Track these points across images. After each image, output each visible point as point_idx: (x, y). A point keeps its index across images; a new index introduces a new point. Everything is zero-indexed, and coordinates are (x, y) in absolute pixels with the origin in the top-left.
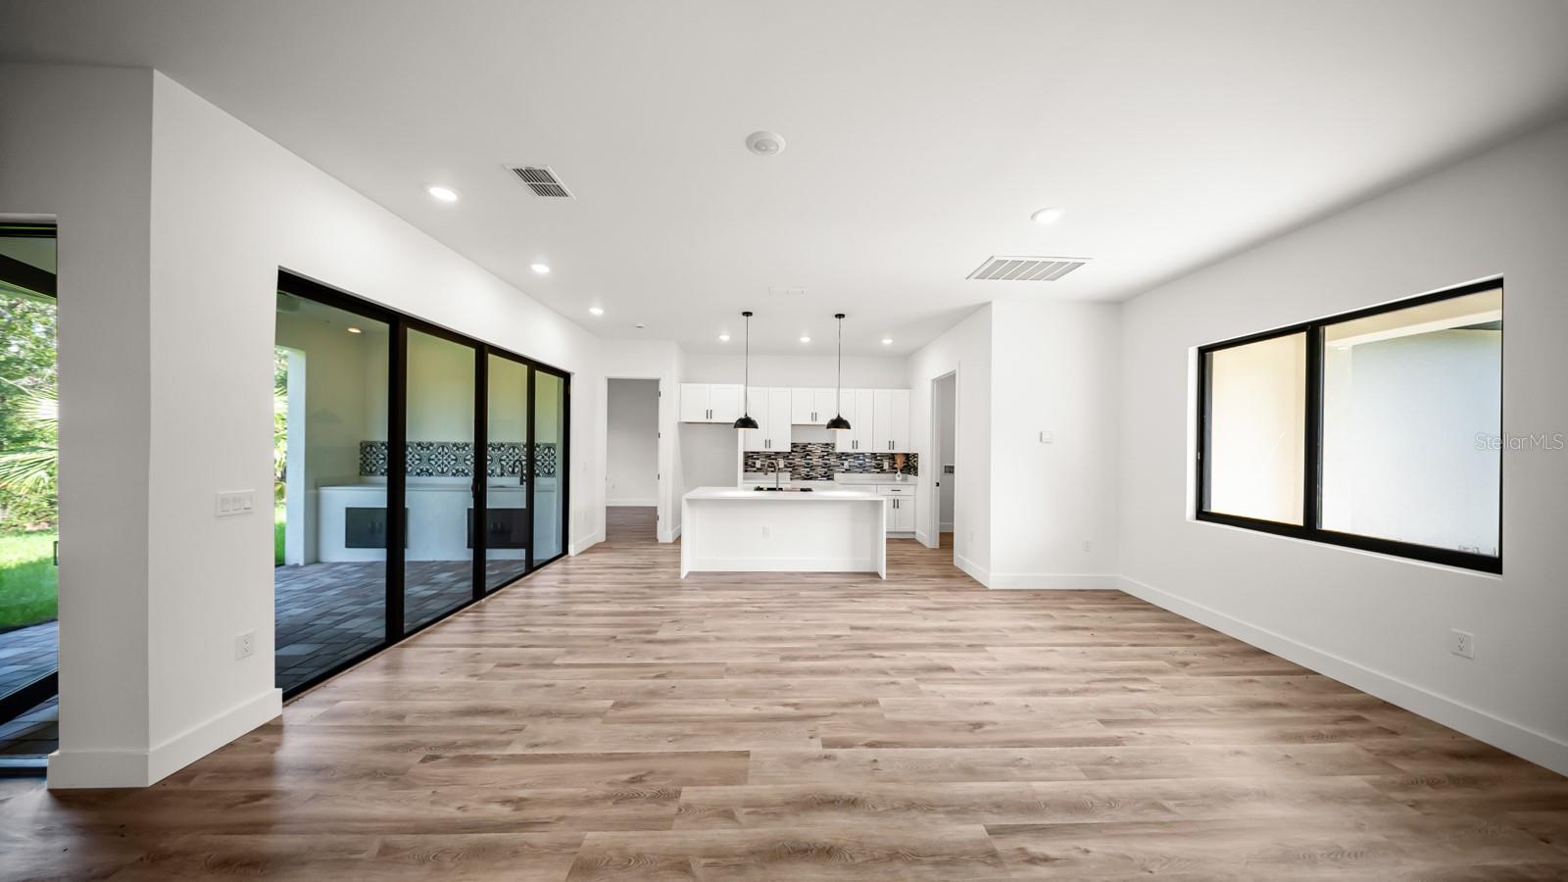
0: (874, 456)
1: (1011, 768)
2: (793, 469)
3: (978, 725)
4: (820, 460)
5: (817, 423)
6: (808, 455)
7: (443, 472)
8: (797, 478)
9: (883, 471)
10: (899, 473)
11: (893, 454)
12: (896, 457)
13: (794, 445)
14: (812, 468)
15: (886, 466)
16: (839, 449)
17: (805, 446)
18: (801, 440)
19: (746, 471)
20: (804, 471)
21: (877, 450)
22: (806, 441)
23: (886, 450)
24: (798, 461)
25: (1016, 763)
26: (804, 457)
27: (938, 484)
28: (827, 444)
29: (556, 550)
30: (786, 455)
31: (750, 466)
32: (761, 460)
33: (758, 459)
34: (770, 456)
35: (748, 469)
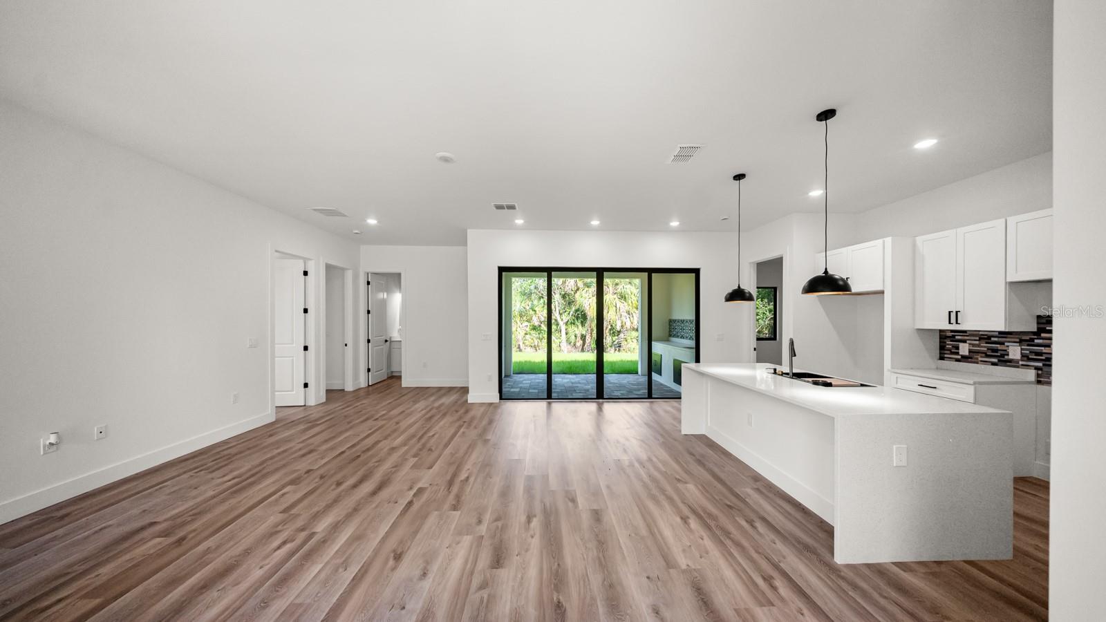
1: (343, 559)
3: (398, 557)
19: (942, 358)
25: (345, 565)
31: (949, 352)
32: (970, 344)
33: (964, 341)
34: (989, 337)
35: (946, 356)
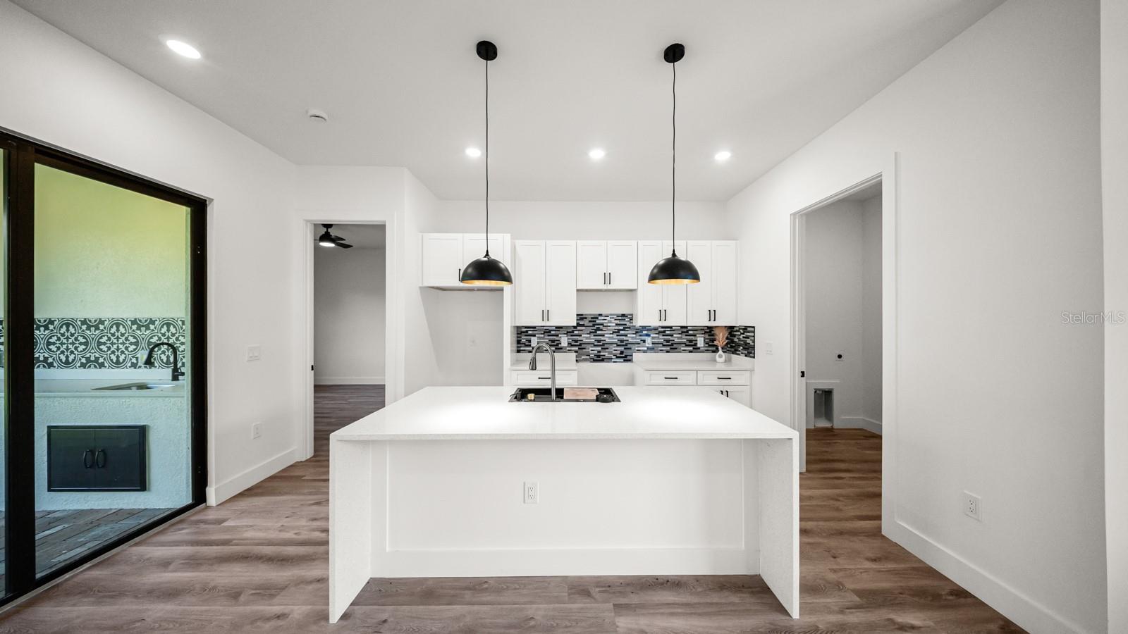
0: (684, 330)
2: (578, 347)
4: (615, 336)
5: (610, 287)
6: (599, 329)
7: (67, 362)
8: (585, 360)
9: (696, 349)
10: (721, 352)
11: (710, 328)
12: (716, 331)
13: (581, 317)
14: (604, 346)
15: (700, 342)
16: (639, 322)
17: (595, 318)
18: (590, 310)
19: (519, 351)
20: (593, 350)
21: (691, 323)
22: (595, 312)
23: (704, 322)
24: (586, 337)
26: (594, 333)
27: (803, 374)
28: (623, 315)
29: (183, 496)
30: (570, 331)
31: (523, 345)
32: (538, 337)
33: (534, 336)
34: (550, 331)
35: (522, 349)
